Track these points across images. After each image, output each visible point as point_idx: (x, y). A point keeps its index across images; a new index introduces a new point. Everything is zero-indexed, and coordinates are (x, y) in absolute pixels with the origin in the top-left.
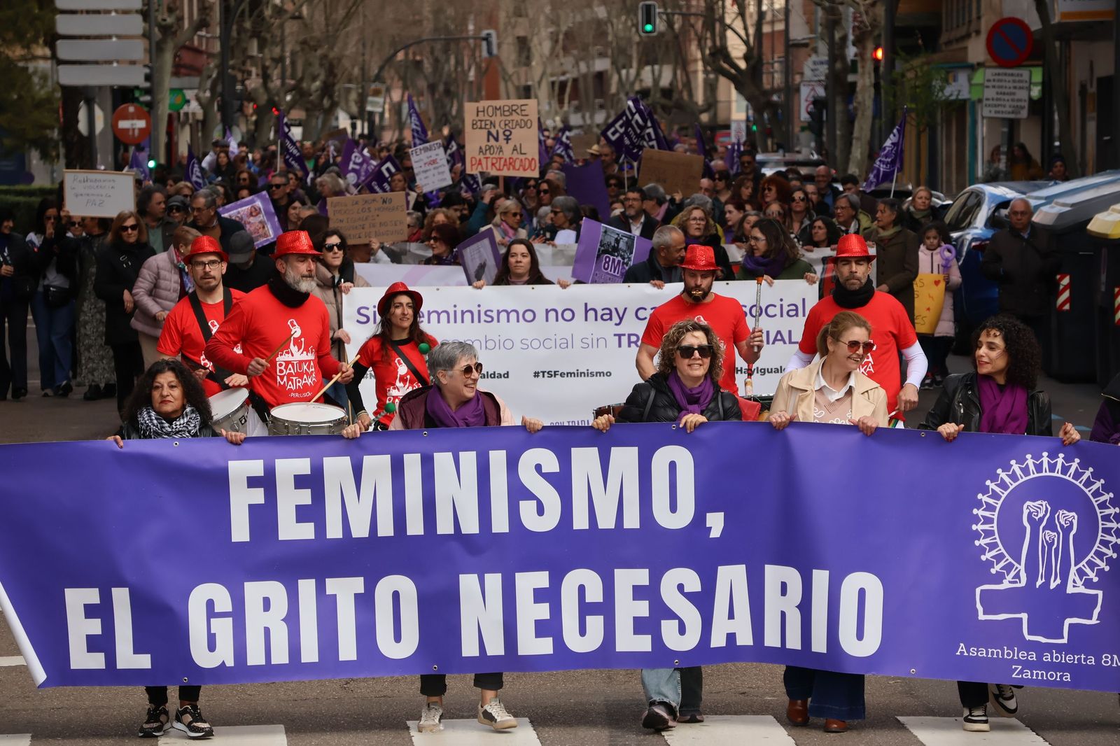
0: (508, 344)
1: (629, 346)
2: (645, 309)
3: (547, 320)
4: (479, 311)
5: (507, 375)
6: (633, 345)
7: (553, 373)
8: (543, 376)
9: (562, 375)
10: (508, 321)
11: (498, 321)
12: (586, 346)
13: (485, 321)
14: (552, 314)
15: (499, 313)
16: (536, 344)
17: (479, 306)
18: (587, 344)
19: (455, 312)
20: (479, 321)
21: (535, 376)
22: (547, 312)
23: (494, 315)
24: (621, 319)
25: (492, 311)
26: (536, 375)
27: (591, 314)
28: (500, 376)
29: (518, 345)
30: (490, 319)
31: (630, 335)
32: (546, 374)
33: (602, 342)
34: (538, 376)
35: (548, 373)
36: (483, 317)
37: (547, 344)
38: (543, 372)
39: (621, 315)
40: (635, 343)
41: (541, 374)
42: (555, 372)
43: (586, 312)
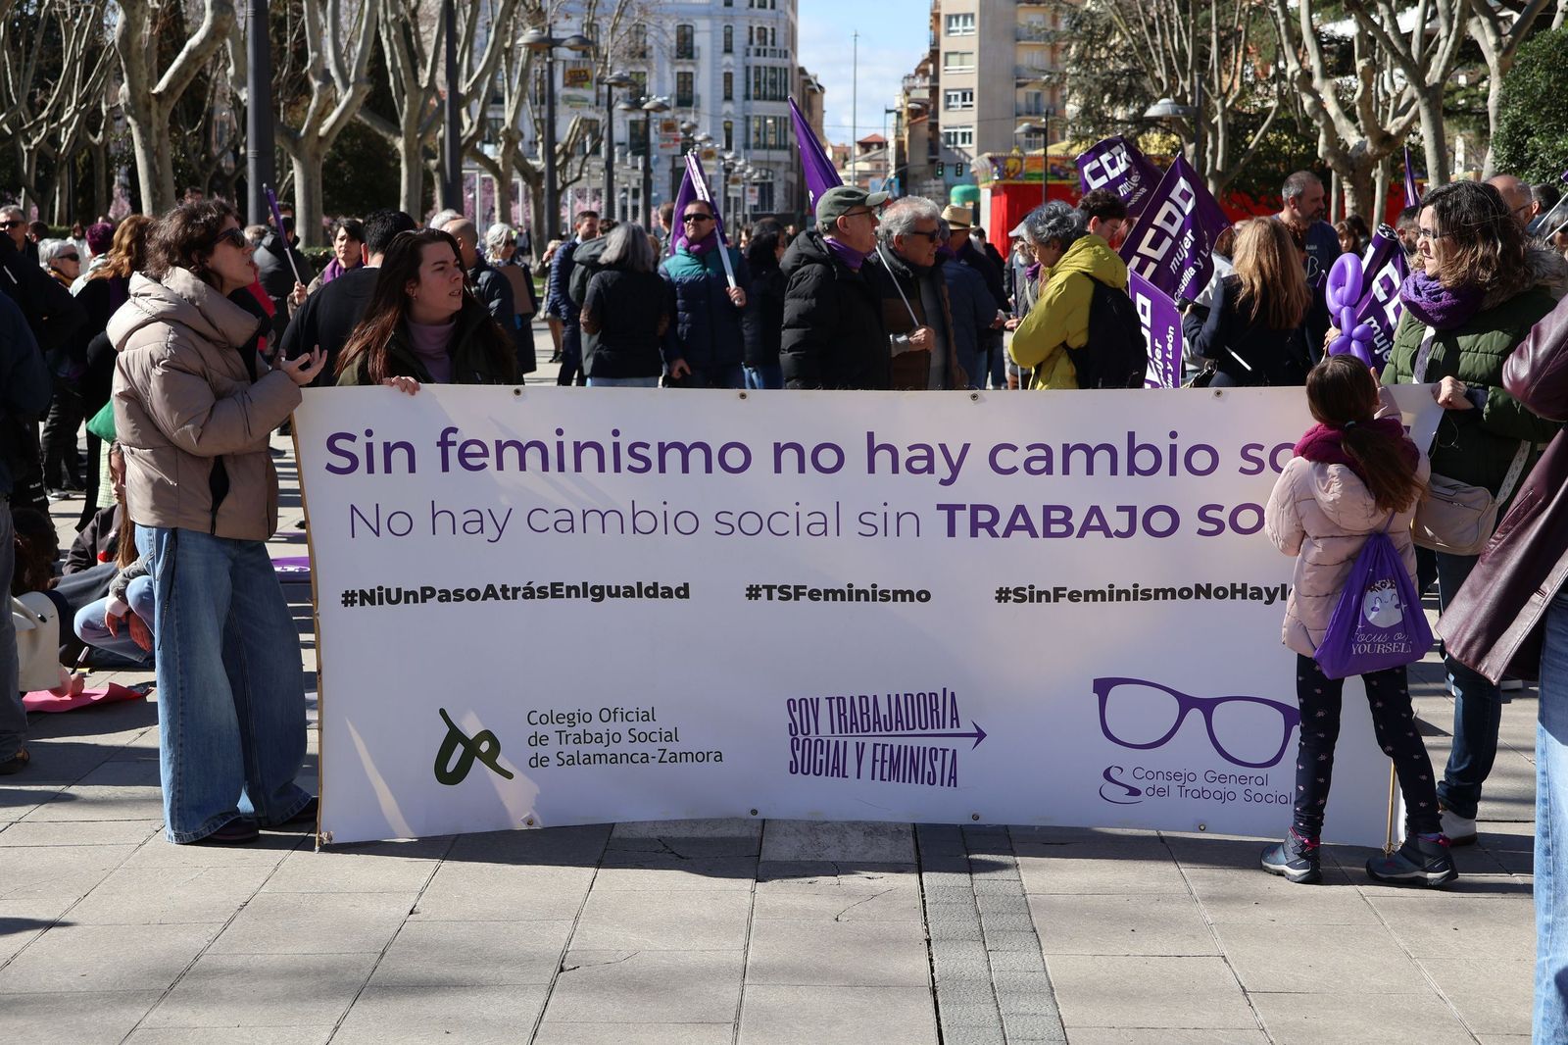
0: (686, 524)
1: (974, 534)
2: (1014, 448)
3: (778, 469)
4: (616, 446)
5: (684, 592)
6: (982, 532)
7: (792, 591)
8: (770, 597)
9: (814, 595)
10: (685, 469)
11: (662, 469)
12: (871, 530)
13: (631, 468)
14: (790, 457)
15: (663, 449)
16: (749, 522)
17: (616, 433)
18: (872, 526)
19: (560, 445)
20: (617, 469)
21: (749, 596)
22: (778, 449)
23: (653, 454)
24: (955, 470)
25: (646, 446)
26: (753, 592)
27: (883, 458)
28: (668, 593)
29: (708, 525)
30: (641, 465)
31: (975, 509)
32: (776, 593)
33: (908, 522)
34: (757, 596)
35: (781, 589)
36: (626, 460)
37: (778, 523)
38: (770, 588)
39: (955, 460)
40: (989, 527)
41: (764, 593)
42: (797, 588)
43: (872, 451)
